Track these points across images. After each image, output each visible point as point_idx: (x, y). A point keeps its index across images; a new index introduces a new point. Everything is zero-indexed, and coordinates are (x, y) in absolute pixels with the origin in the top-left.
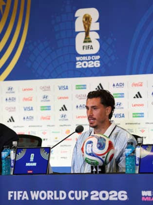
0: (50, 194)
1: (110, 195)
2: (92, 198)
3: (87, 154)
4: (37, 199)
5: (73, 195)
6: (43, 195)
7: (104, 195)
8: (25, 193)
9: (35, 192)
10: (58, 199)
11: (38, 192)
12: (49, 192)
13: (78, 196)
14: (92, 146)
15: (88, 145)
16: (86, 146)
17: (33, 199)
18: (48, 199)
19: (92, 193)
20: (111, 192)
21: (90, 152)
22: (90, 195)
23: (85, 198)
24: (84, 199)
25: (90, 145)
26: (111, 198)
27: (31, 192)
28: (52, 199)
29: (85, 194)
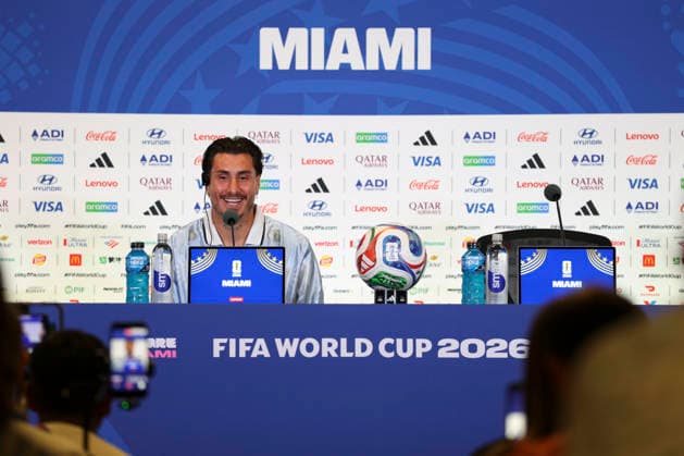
0: (330, 345)
1: (487, 348)
2: (442, 354)
3: (387, 263)
4: (292, 354)
5: (390, 348)
6: (310, 348)
7: (473, 348)
8: (261, 342)
9: (287, 341)
10: (351, 355)
11: (296, 341)
12: (325, 341)
13: (405, 350)
14: (399, 246)
15: (389, 244)
16: (384, 247)
17: (282, 354)
18: (325, 355)
19: (442, 342)
20: (491, 342)
21: (396, 259)
22: (436, 348)
23: (424, 354)
24: (419, 355)
25: (396, 244)
26: (491, 354)
27: (278, 341)
28: (334, 355)
29: (424, 345)
